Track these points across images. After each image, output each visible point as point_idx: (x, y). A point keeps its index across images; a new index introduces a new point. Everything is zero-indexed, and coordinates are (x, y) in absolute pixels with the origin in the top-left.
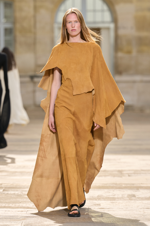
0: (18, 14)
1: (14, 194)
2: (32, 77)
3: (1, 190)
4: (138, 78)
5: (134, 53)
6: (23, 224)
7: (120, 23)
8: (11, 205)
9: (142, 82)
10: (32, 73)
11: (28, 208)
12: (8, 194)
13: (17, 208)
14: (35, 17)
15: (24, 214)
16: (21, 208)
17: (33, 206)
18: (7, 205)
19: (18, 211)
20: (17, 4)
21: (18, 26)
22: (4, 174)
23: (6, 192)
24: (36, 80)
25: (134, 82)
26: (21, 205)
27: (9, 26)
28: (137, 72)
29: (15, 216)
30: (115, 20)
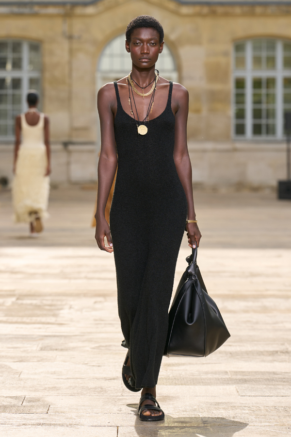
0: (48, 60)
1: (31, 304)
2: (66, 144)
3: (14, 299)
4: (209, 146)
5: (205, 112)
6: (40, 346)
7: (186, 71)
8: (25, 320)
9: (215, 151)
10: (65, 139)
11: (48, 323)
12: (22, 304)
13: (34, 323)
14: (70, 63)
15: (42, 332)
16: (39, 323)
17: (56, 321)
18: (19, 320)
19: (35, 328)
20: (46, 47)
21: (47, 75)
22: (19, 276)
23: (20, 302)
24: (71, 147)
25: (204, 151)
26: (39, 319)
27: (35, 75)
28: (209, 138)
29: (29, 335)
30: (178, 68)
